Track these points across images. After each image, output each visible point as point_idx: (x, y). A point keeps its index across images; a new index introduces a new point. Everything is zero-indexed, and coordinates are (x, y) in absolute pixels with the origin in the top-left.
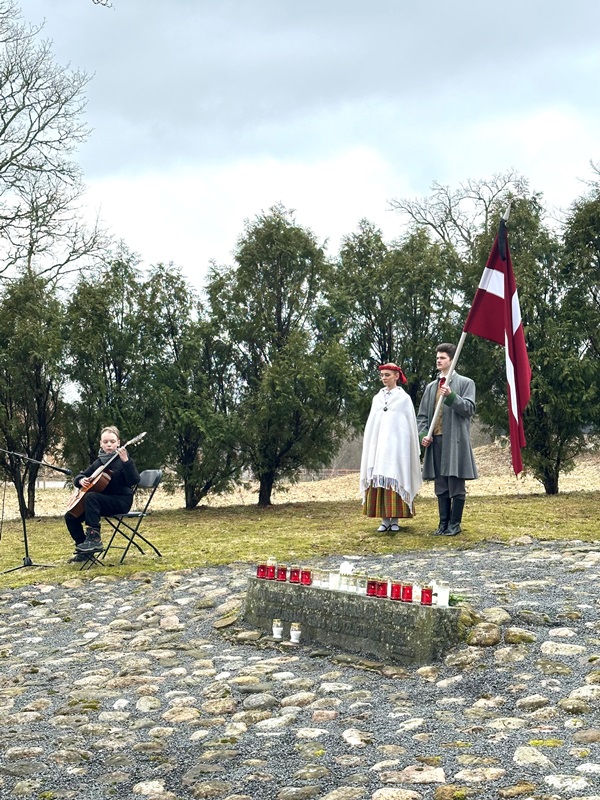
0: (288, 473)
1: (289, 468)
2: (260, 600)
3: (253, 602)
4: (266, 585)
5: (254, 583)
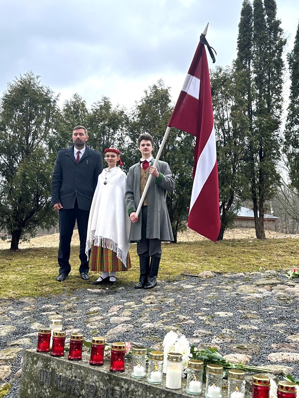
0: (30, 230)
1: (30, 228)
2: (42, 385)
3: (32, 386)
4: (53, 365)
5: (33, 360)
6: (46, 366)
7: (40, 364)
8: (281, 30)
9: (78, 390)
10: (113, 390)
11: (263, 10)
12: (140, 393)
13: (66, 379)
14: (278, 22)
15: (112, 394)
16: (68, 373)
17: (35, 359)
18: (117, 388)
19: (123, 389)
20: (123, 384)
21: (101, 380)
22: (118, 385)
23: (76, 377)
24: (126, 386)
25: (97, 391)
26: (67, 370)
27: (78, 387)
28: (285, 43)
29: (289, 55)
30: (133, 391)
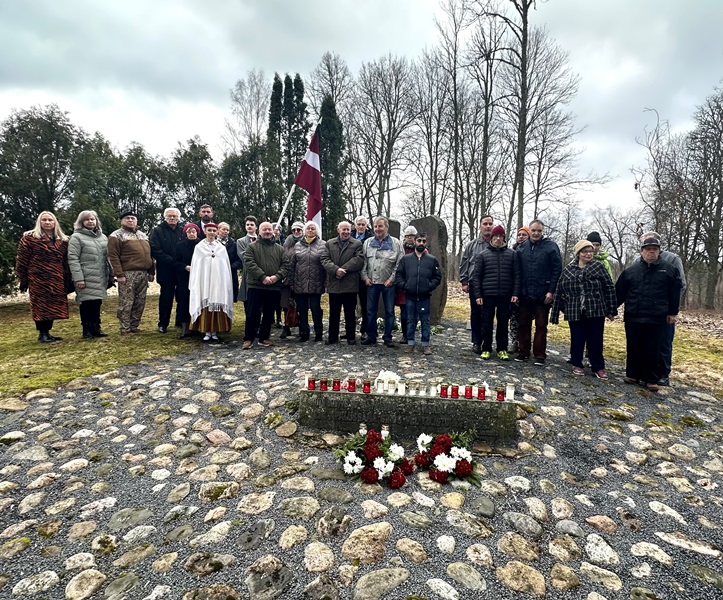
2: (318, 407)
3: (309, 409)
4: (325, 395)
5: (308, 395)
6: (320, 397)
7: (315, 396)
8: (307, 113)
11: (293, 90)
13: (337, 400)
14: (305, 105)
16: (338, 397)
17: (310, 394)
26: (336, 396)
27: (346, 403)
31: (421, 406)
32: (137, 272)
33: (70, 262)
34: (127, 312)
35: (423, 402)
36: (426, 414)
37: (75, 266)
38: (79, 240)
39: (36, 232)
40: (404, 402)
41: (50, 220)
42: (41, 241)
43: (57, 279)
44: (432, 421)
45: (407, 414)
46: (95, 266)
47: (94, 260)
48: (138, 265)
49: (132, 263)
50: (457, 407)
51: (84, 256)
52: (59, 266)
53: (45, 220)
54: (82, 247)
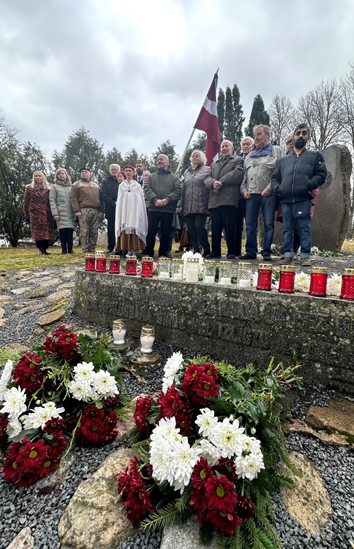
2: (90, 293)
3: (83, 295)
4: (98, 278)
5: (82, 276)
6: (92, 280)
7: (88, 279)
8: (242, 112)
9: (117, 293)
10: (144, 289)
11: (232, 97)
12: (165, 288)
13: (108, 286)
14: (241, 107)
15: (144, 292)
16: (109, 282)
17: (84, 275)
18: (148, 287)
19: (153, 287)
20: (152, 284)
21: (135, 283)
22: (148, 285)
23: (115, 284)
24: (155, 285)
25: (132, 292)
26: (108, 280)
27: (117, 291)
28: (244, 120)
29: (246, 129)
30: (160, 288)
31: (216, 302)
32: (89, 209)
33: (51, 203)
34: (84, 237)
35: (221, 296)
36: (224, 318)
37: (53, 205)
38: (55, 188)
39: (32, 185)
40: (191, 294)
41: (40, 176)
42: (34, 190)
43: (43, 214)
44: (236, 332)
45: (194, 314)
46: (65, 205)
47: (63, 201)
48: (88, 204)
49: (85, 202)
50: (287, 311)
51: (58, 198)
52: (44, 206)
53: (37, 176)
54: (56, 192)
